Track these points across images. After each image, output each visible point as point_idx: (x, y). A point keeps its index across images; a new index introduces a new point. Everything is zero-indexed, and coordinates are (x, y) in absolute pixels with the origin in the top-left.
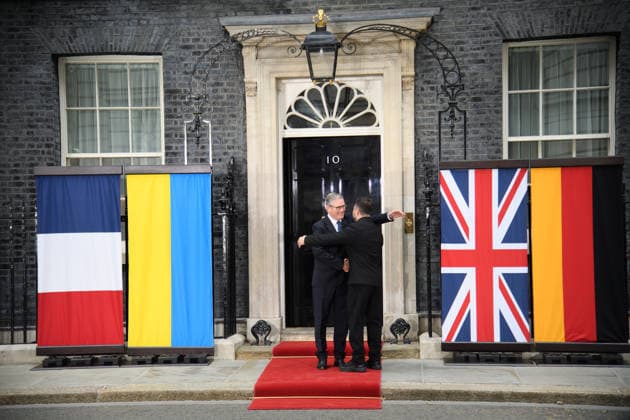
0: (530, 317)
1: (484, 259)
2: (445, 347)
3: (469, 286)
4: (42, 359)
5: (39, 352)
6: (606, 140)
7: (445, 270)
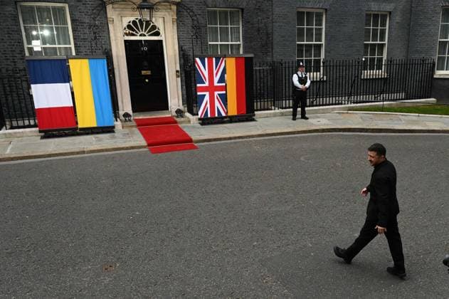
0: (227, 109)
1: (212, 89)
2: (200, 119)
3: (207, 98)
4: (43, 134)
5: (40, 132)
6: (239, 45)
7: (199, 93)
